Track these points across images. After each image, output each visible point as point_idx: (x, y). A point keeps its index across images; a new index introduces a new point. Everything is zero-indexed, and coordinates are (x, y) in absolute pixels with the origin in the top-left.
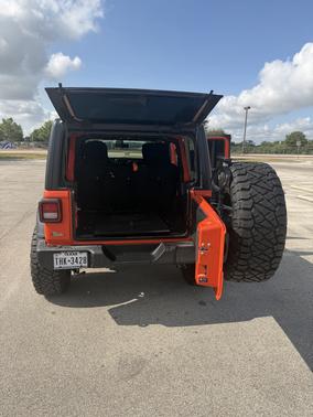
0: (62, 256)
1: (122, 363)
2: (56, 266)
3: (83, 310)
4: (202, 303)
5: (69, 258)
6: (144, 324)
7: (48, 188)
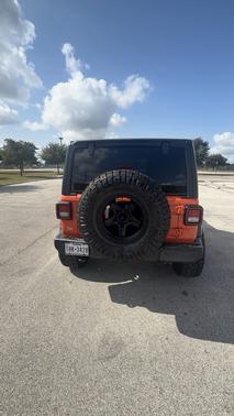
0: (71, 245)
1: (104, 342)
2: (67, 252)
3: (91, 283)
4: (185, 293)
5: (75, 247)
6: (132, 304)
7: (64, 193)
